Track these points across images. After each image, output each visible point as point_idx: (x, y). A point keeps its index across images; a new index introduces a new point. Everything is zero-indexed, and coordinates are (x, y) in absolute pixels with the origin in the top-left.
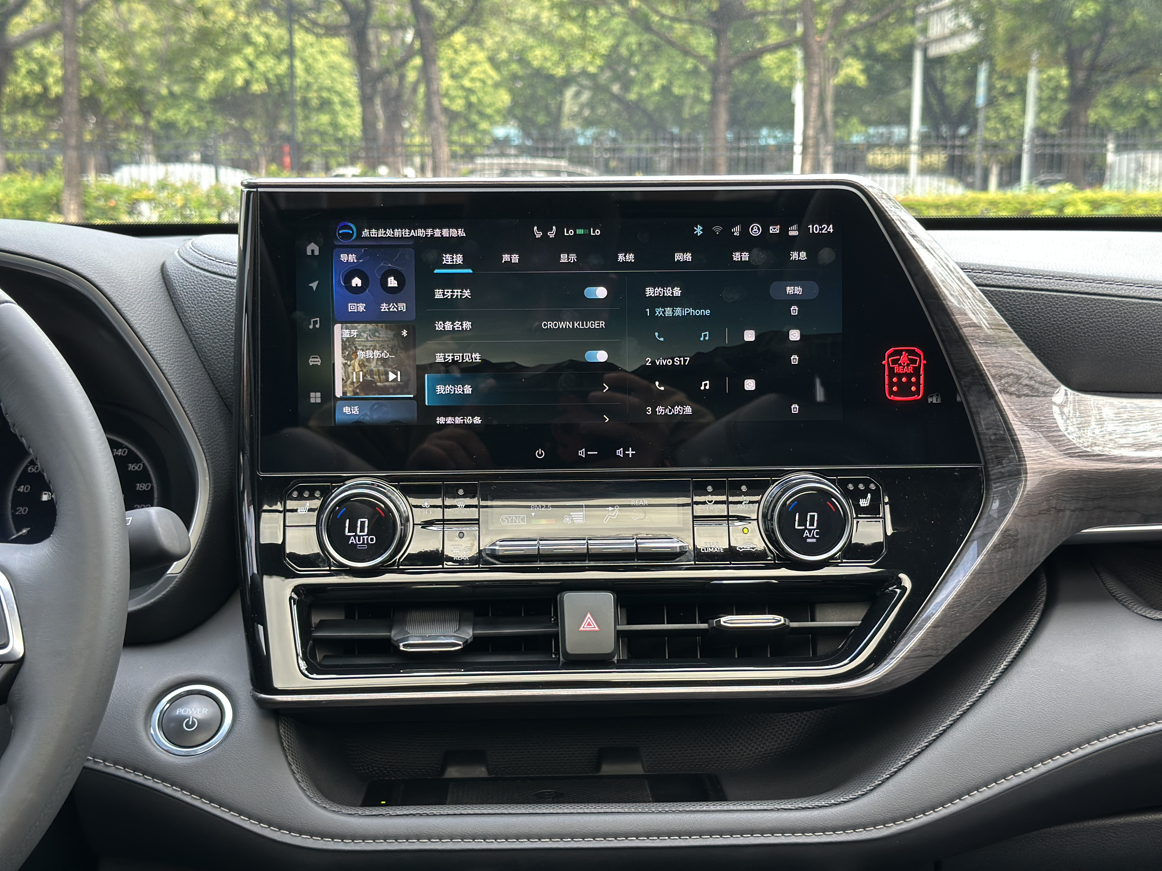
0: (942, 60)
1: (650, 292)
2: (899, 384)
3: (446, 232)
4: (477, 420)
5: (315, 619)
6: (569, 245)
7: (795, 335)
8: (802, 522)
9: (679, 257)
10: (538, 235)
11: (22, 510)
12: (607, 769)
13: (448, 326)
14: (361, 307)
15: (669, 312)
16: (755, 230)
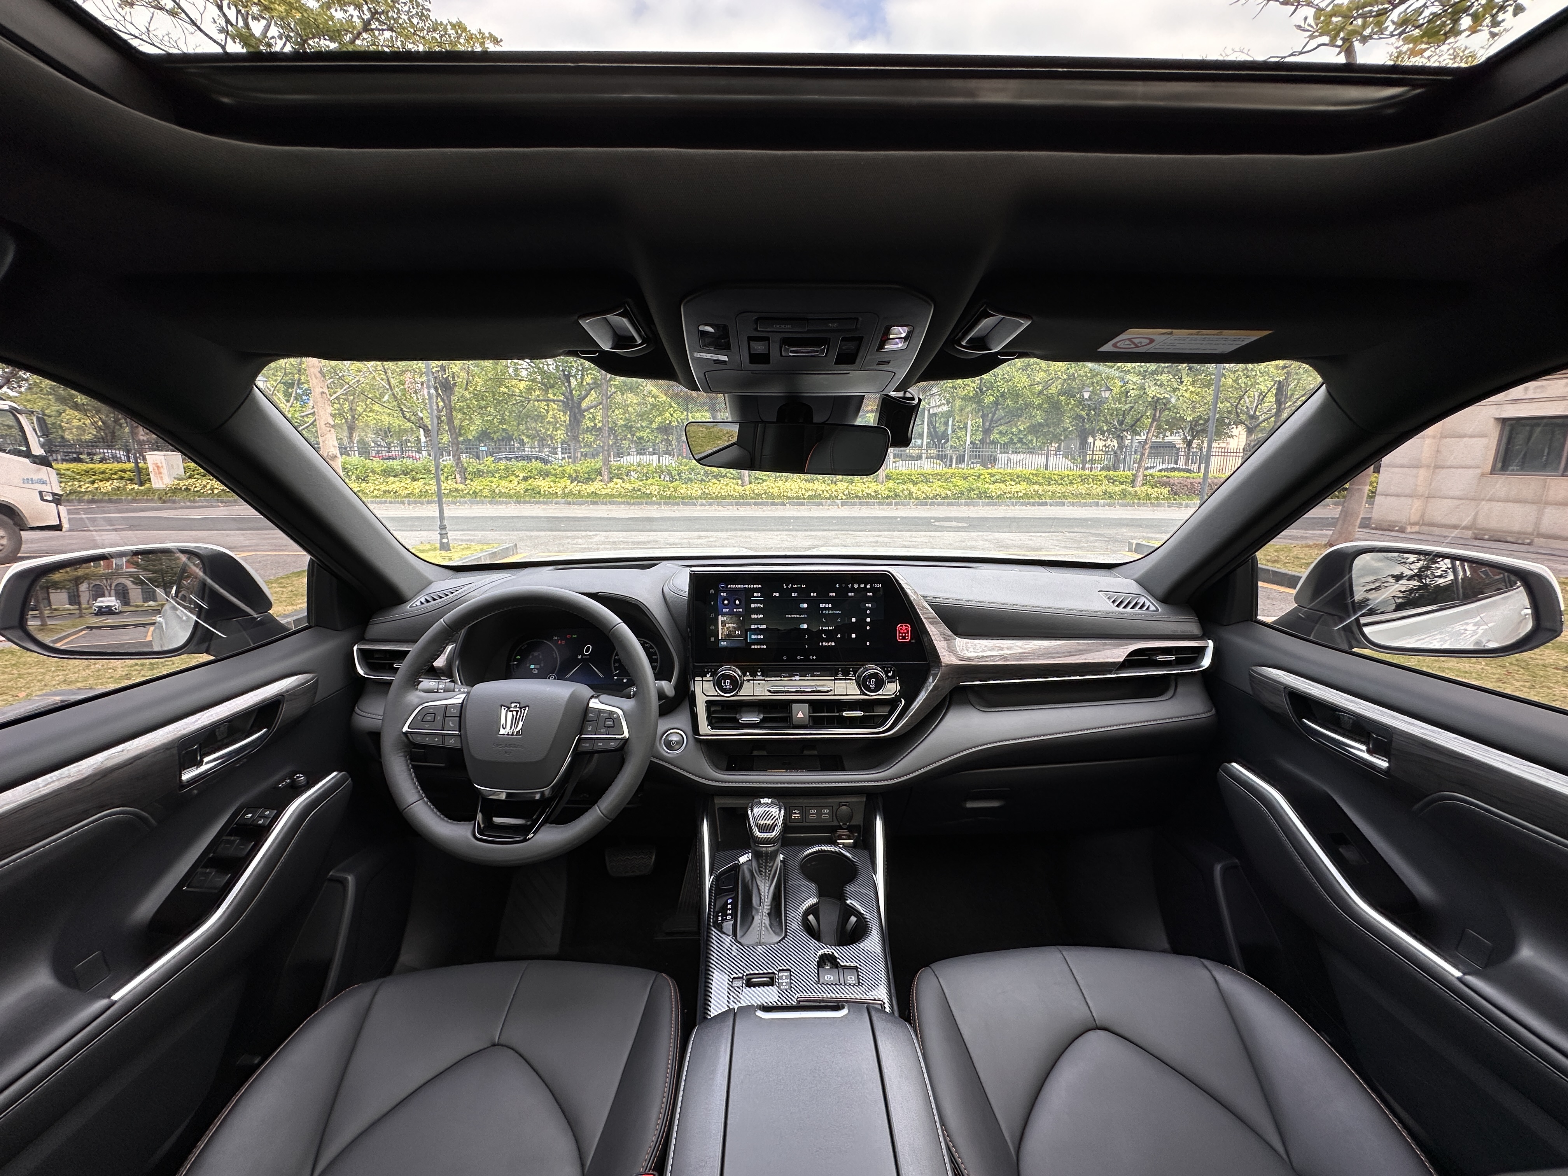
0: (935, 414)
1: (821, 605)
2: (902, 636)
3: (755, 586)
4: (765, 647)
5: (712, 709)
6: (795, 590)
7: (868, 620)
8: (870, 682)
9: (831, 594)
10: (785, 587)
11: (617, 665)
12: (806, 752)
13: (756, 616)
14: (727, 610)
15: (827, 612)
16: (856, 586)
